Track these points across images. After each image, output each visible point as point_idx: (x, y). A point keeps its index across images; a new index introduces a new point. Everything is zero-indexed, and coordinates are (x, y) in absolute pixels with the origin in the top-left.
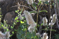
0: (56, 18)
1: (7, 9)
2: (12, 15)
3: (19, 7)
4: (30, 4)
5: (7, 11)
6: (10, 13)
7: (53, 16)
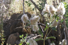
0: (66, 44)
1: (11, 30)
2: (16, 37)
3: (24, 28)
4: (35, 31)
5: (11, 32)
6: (14, 35)
7: (63, 41)
